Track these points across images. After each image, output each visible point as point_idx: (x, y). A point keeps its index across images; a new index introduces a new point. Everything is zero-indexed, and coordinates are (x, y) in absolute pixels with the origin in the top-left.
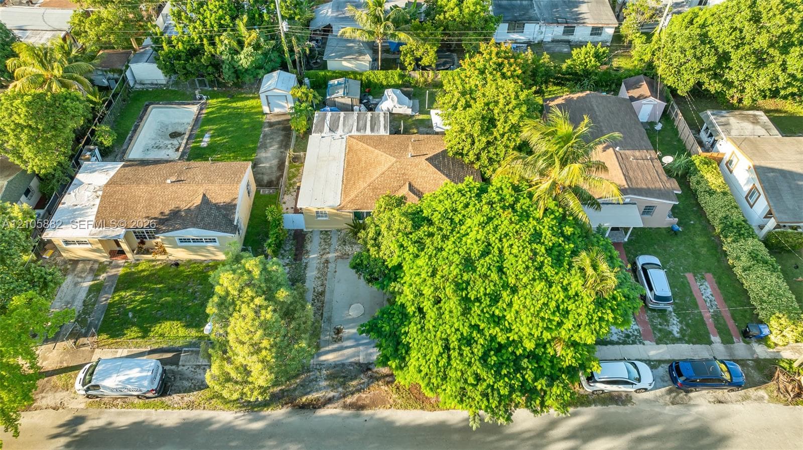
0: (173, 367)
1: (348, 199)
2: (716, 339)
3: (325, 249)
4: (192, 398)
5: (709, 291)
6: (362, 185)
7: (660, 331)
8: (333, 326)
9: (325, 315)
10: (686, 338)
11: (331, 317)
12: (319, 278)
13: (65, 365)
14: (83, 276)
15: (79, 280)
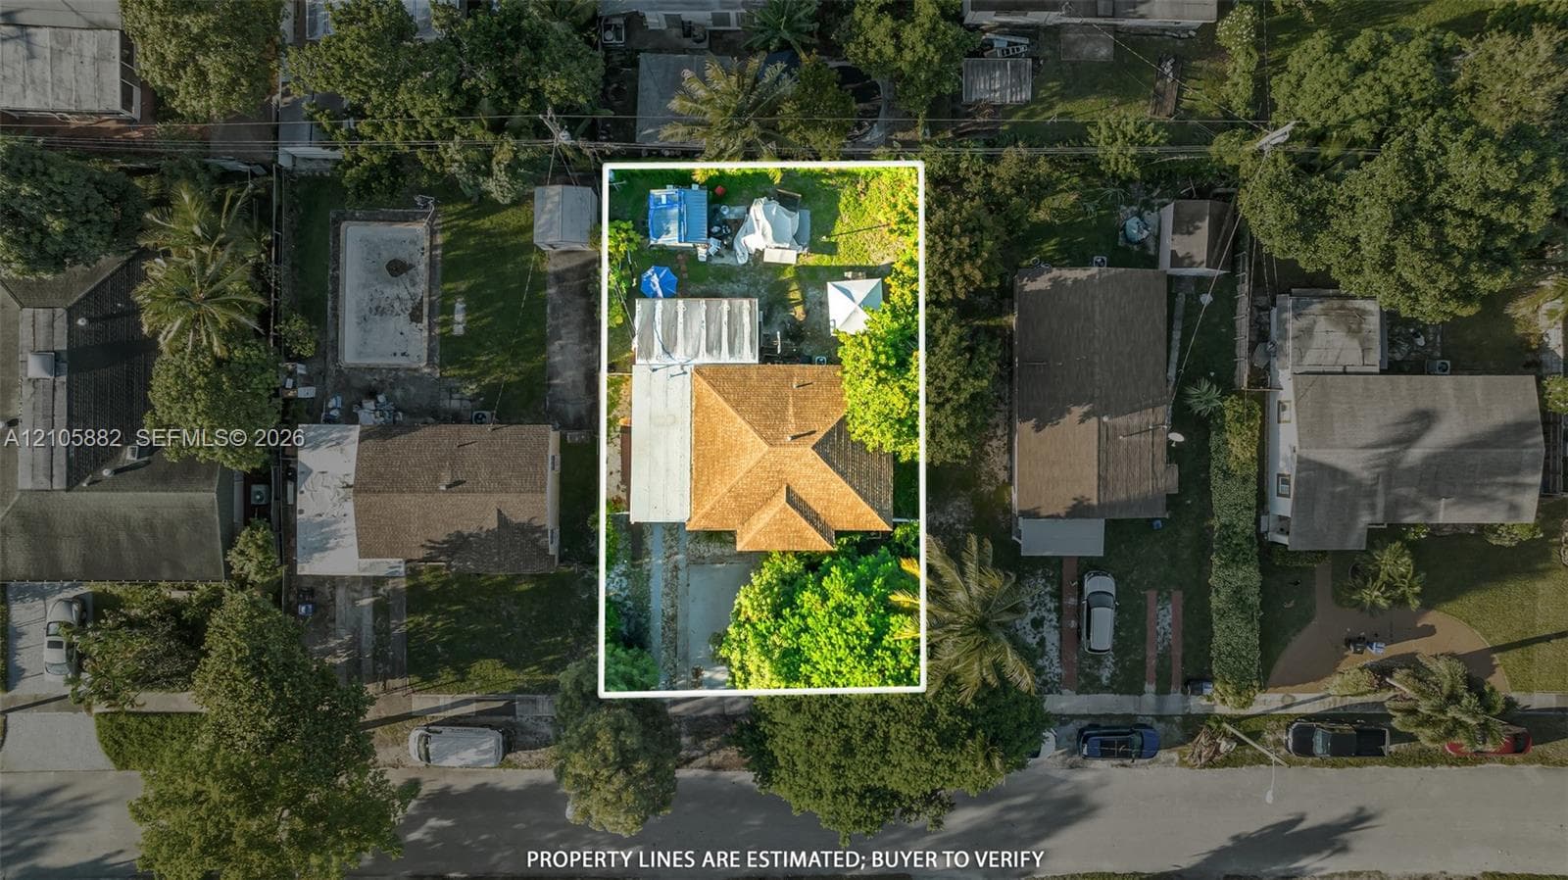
0: (510, 718)
1: (701, 512)
2: (1150, 687)
3: (671, 547)
4: (540, 756)
5: (1169, 618)
6: (721, 488)
7: (1087, 676)
8: (691, 666)
9: (680, 650)
10: (1115, 687)
11: (687, 653)
12: (667, 595)
13: (384, 715)
14: (358, 588)
15: (356, 595)
